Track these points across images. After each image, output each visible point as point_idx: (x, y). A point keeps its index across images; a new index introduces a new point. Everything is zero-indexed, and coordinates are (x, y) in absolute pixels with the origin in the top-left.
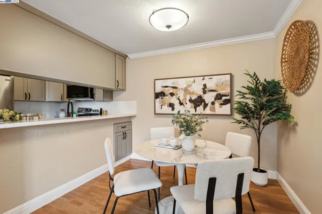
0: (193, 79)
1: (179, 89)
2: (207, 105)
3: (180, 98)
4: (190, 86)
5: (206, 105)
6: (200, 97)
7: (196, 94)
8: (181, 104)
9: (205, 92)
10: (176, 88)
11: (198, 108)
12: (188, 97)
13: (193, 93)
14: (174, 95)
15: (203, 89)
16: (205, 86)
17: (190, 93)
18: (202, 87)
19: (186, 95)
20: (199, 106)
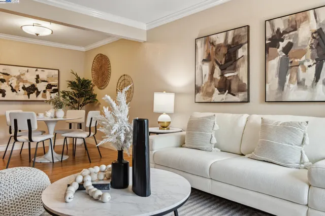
0: (27, 69)
1: (11, 76)
2: (40, 92)
3: (12, 85)
4: (23, 74)
5: (38, 93)
6: (33, 86)
7: (30, 83)
8: (13, 90)
9: (37, 82)
10: (8, 75)
11: (31, 95)
12: (21, 85)
13: (26, 82)
14: (5, 81)
15: (36, 79)
16: (38, 76)
17: (24, 82)
18: (36, 77)
19: (19, 83)
20: (32, 93)
